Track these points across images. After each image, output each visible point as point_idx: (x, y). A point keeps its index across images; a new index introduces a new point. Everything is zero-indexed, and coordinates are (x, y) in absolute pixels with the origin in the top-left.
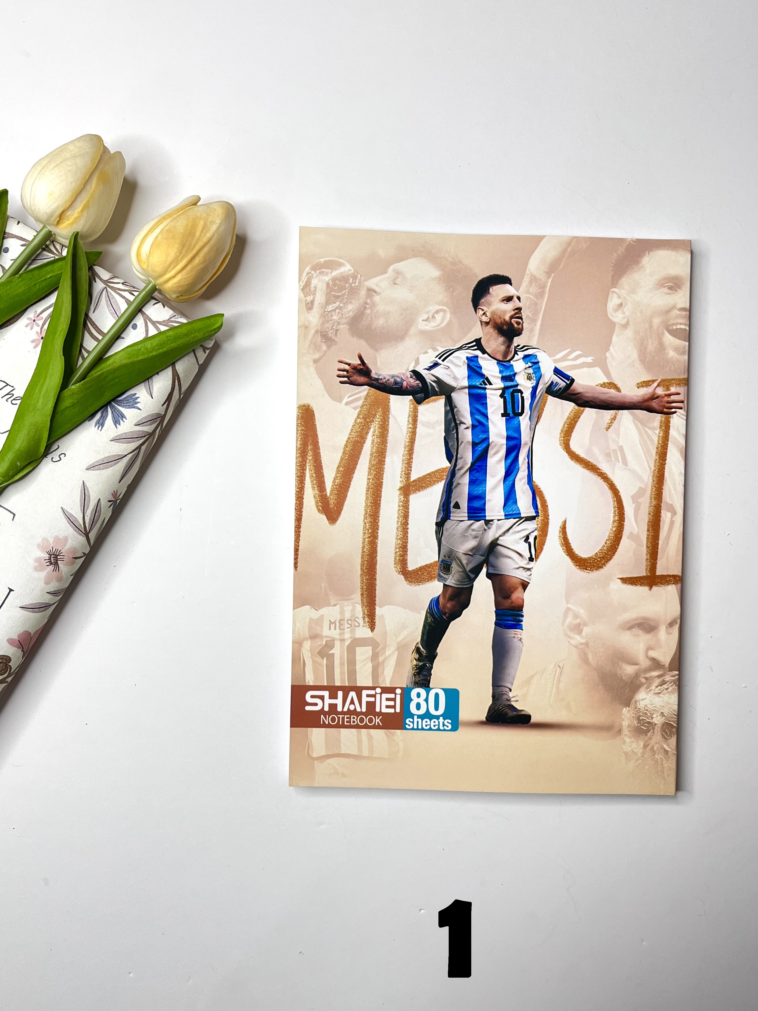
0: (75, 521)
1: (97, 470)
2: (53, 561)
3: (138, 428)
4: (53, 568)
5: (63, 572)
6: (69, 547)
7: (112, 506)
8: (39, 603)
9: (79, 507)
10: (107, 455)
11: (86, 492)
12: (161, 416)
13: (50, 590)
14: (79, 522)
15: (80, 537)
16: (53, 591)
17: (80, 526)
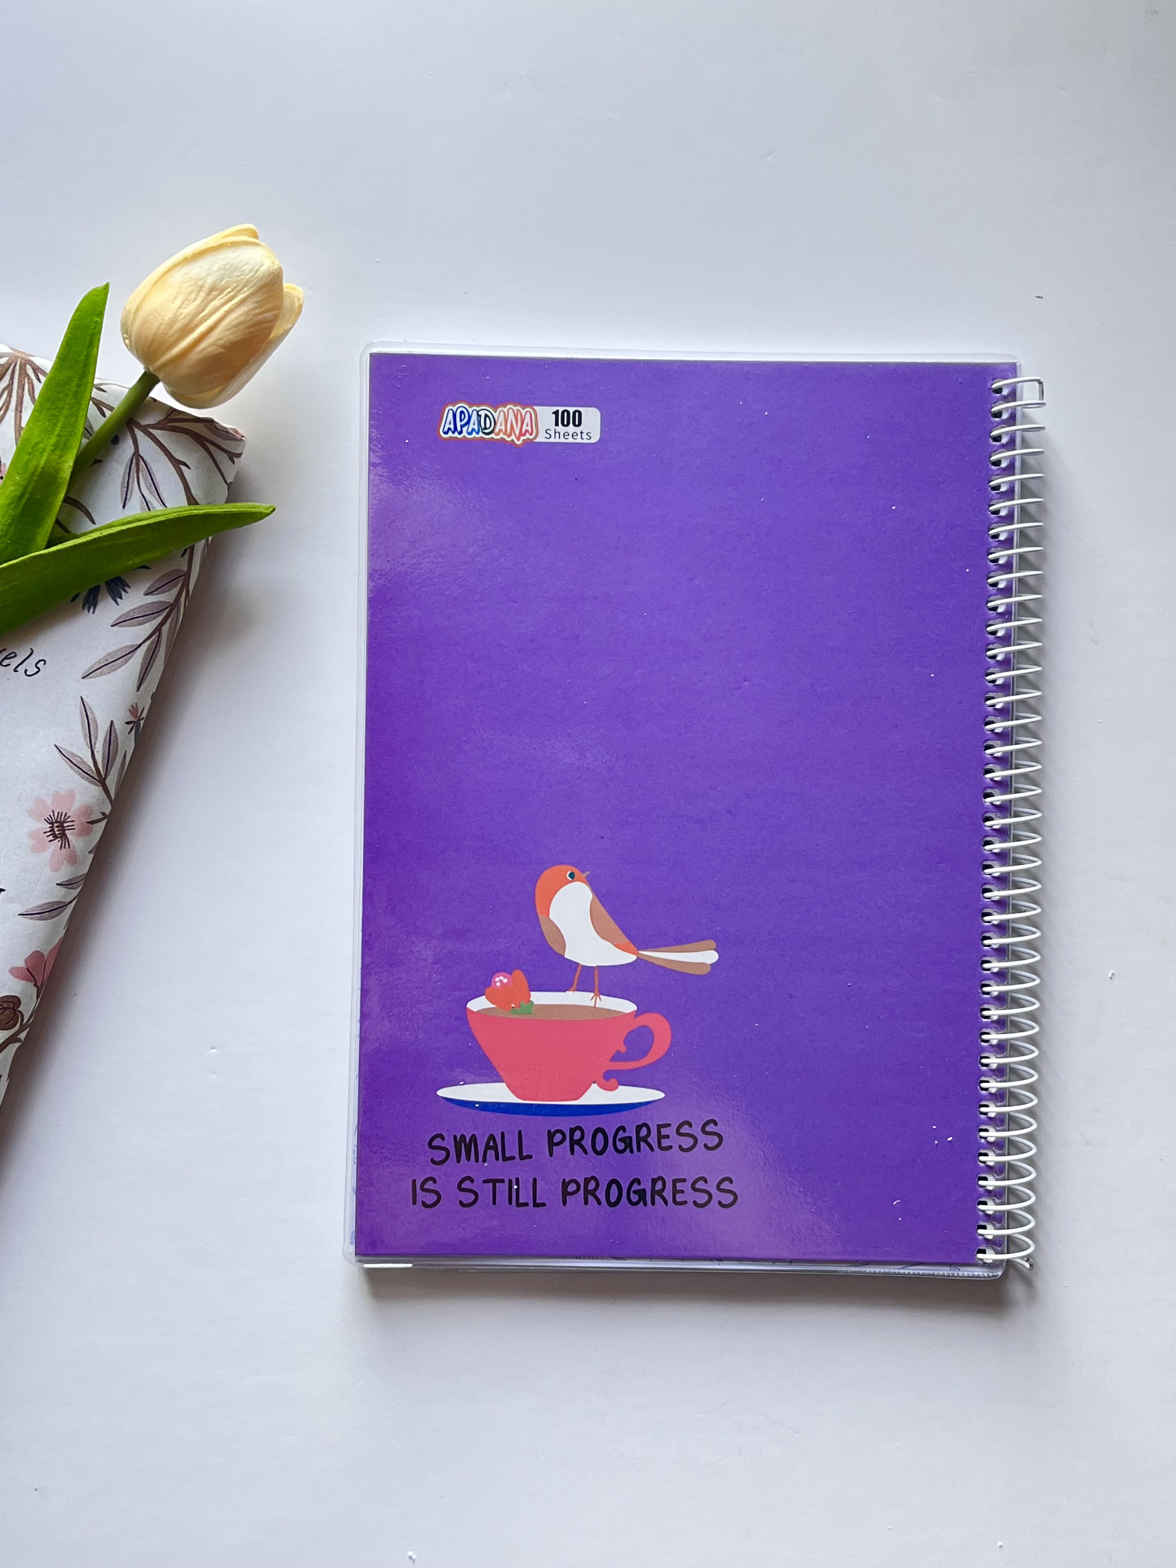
0: (80, 762)
1: (99, 676)
2: (57, 833)
3: (152, 599)
4: (60, 843)
5: (76, 847)
6: (78, 805)
7: (134, 730)
8: (47, 904)
9: (82, 739)
10: (110, 651)
11: (89, 714)
12: (183, 574)
13: (62, 881)
14: (86, 763)
15: (93, 786)
16: (67, 881)
17: (89, 771)
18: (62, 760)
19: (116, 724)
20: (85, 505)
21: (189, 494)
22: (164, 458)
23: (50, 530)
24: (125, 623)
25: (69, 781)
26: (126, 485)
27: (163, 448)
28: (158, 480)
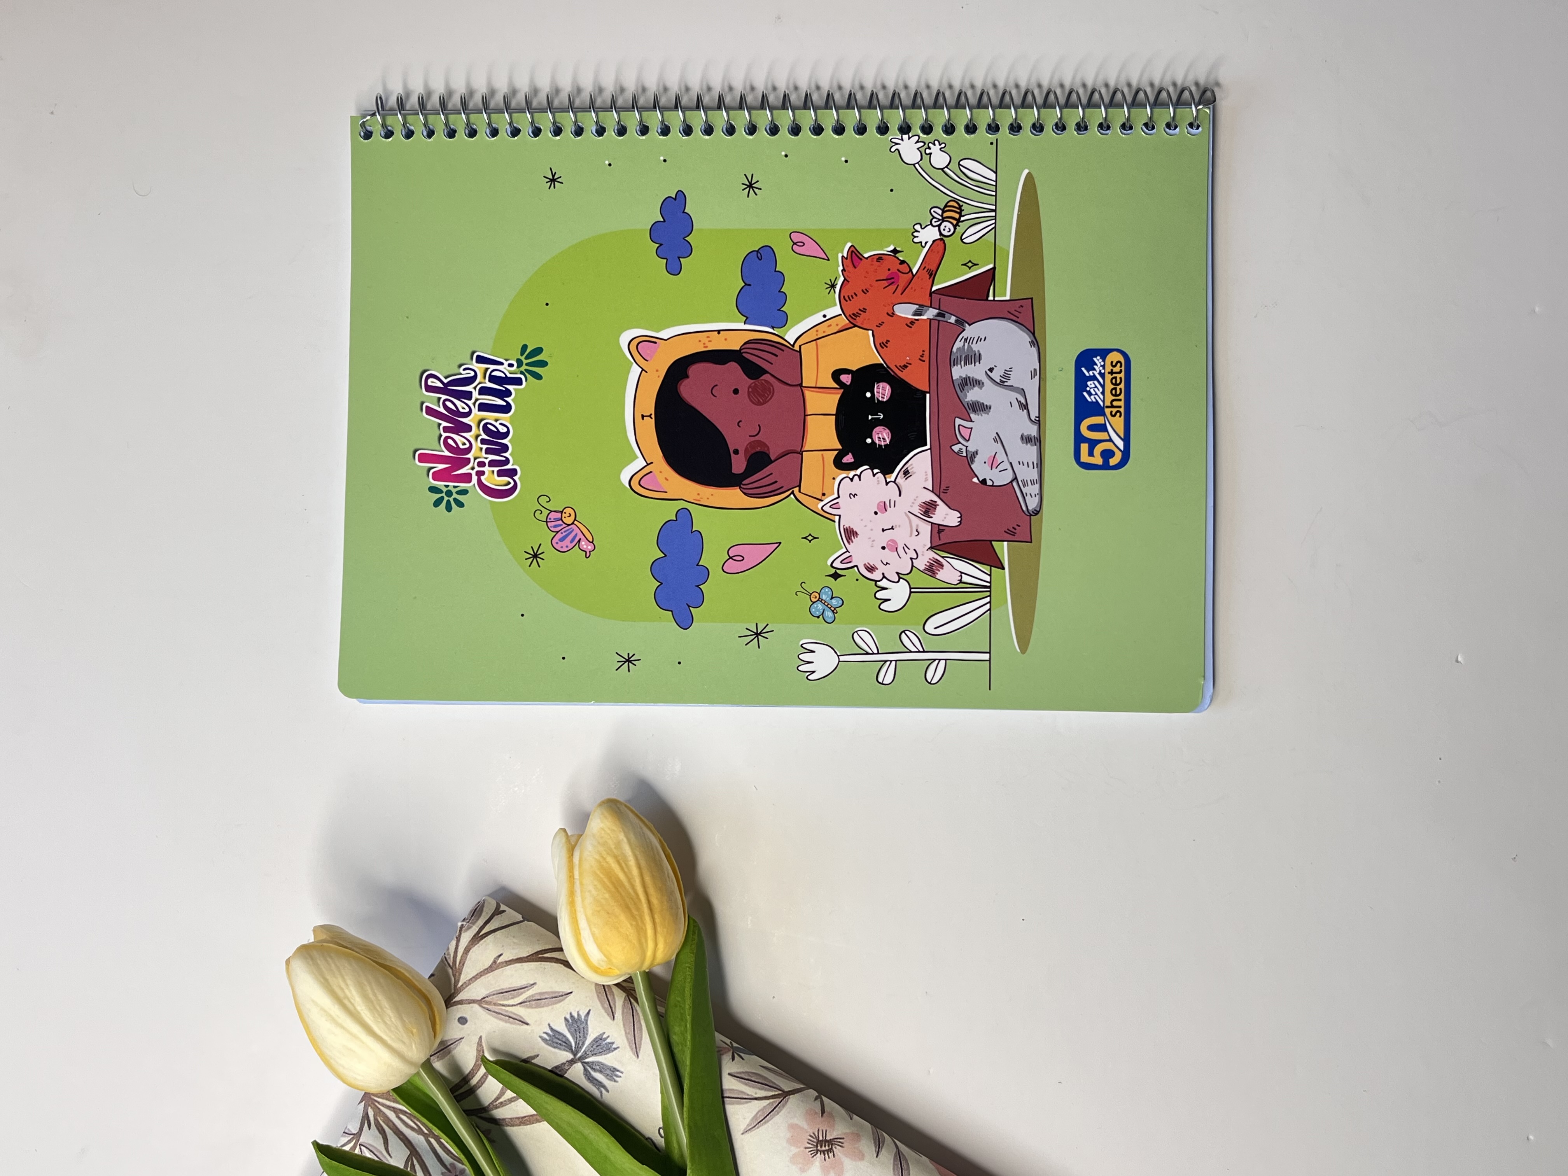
2: (827, 1148)
3: (618, 1013)
4: (837, 1147)
5: (844, 1131)
6: (804, 1123)
7: (741, 1054)
8: (894, 1168)
9: (741, 1106)
13: (874, 1152)
14: (764, 1107)
15: (789, 1104)
16: (876, 1146)
17: (772, 1105)
18: (758, 1130)
19: (732, 1071)
21: (526, 960)
22: (488, 977)
24: (637, 1044)
25: (779, 1127)
26: (507, 1018)
27: (477, 977)
28: (508, 987)
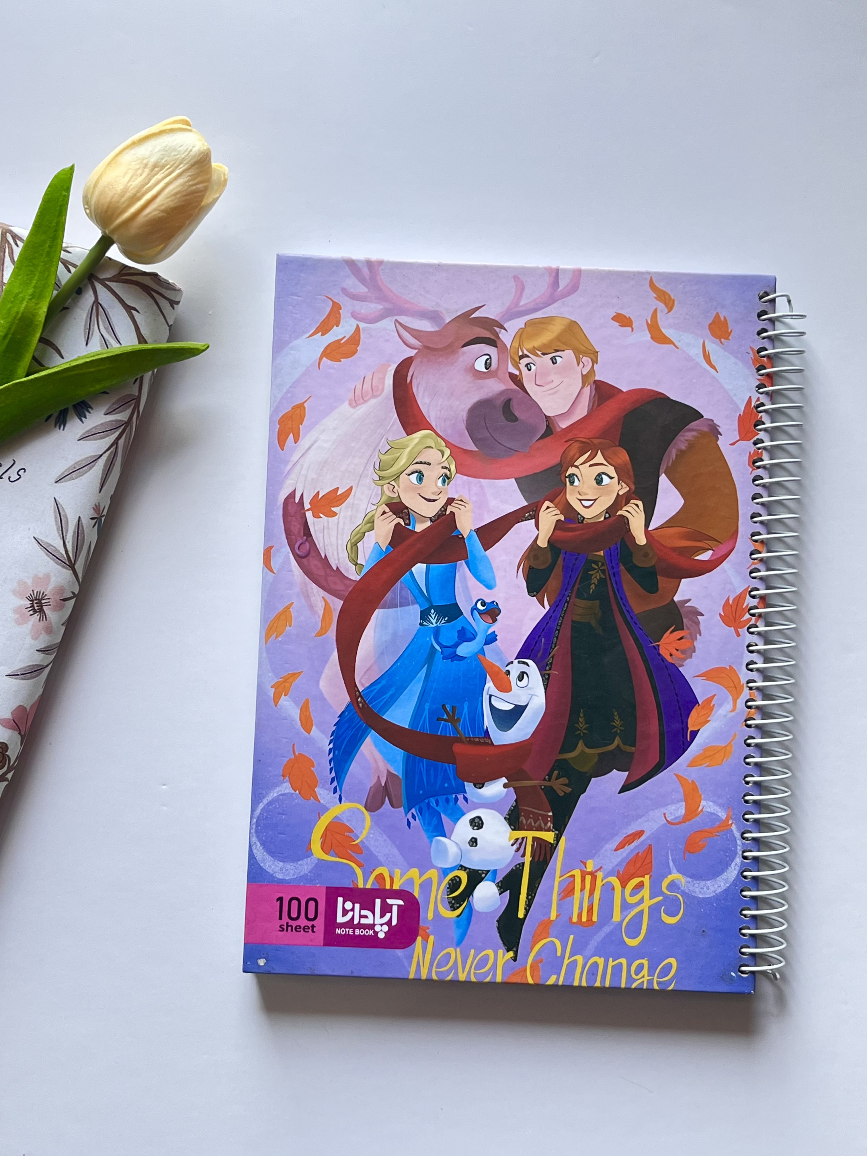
0: (54, 551)
1: (69, 481)
2: (36, 608)
3: (109, 418)
4: (39, 616)
5: (52, 620)
6: (53, 586)
7: (97, 525)
8: (30, 666)
9: (56, 532)
10: (79, 459)
11: (61, 511)
12: (135, 397)
13: (40, 648)
14: (59, 551)
15: (65, 570)
16: (44, 648)
17: (62, 557)
18: (40, 550)
19: (82, 519)
20: (55, 343)
21: (139, 333)
22: (118, 305)
23: (28, 364)
24: (88, 438)
25: (45, 566)
26: (88, 327)
27: (117, 297)
28: (114, 323)
